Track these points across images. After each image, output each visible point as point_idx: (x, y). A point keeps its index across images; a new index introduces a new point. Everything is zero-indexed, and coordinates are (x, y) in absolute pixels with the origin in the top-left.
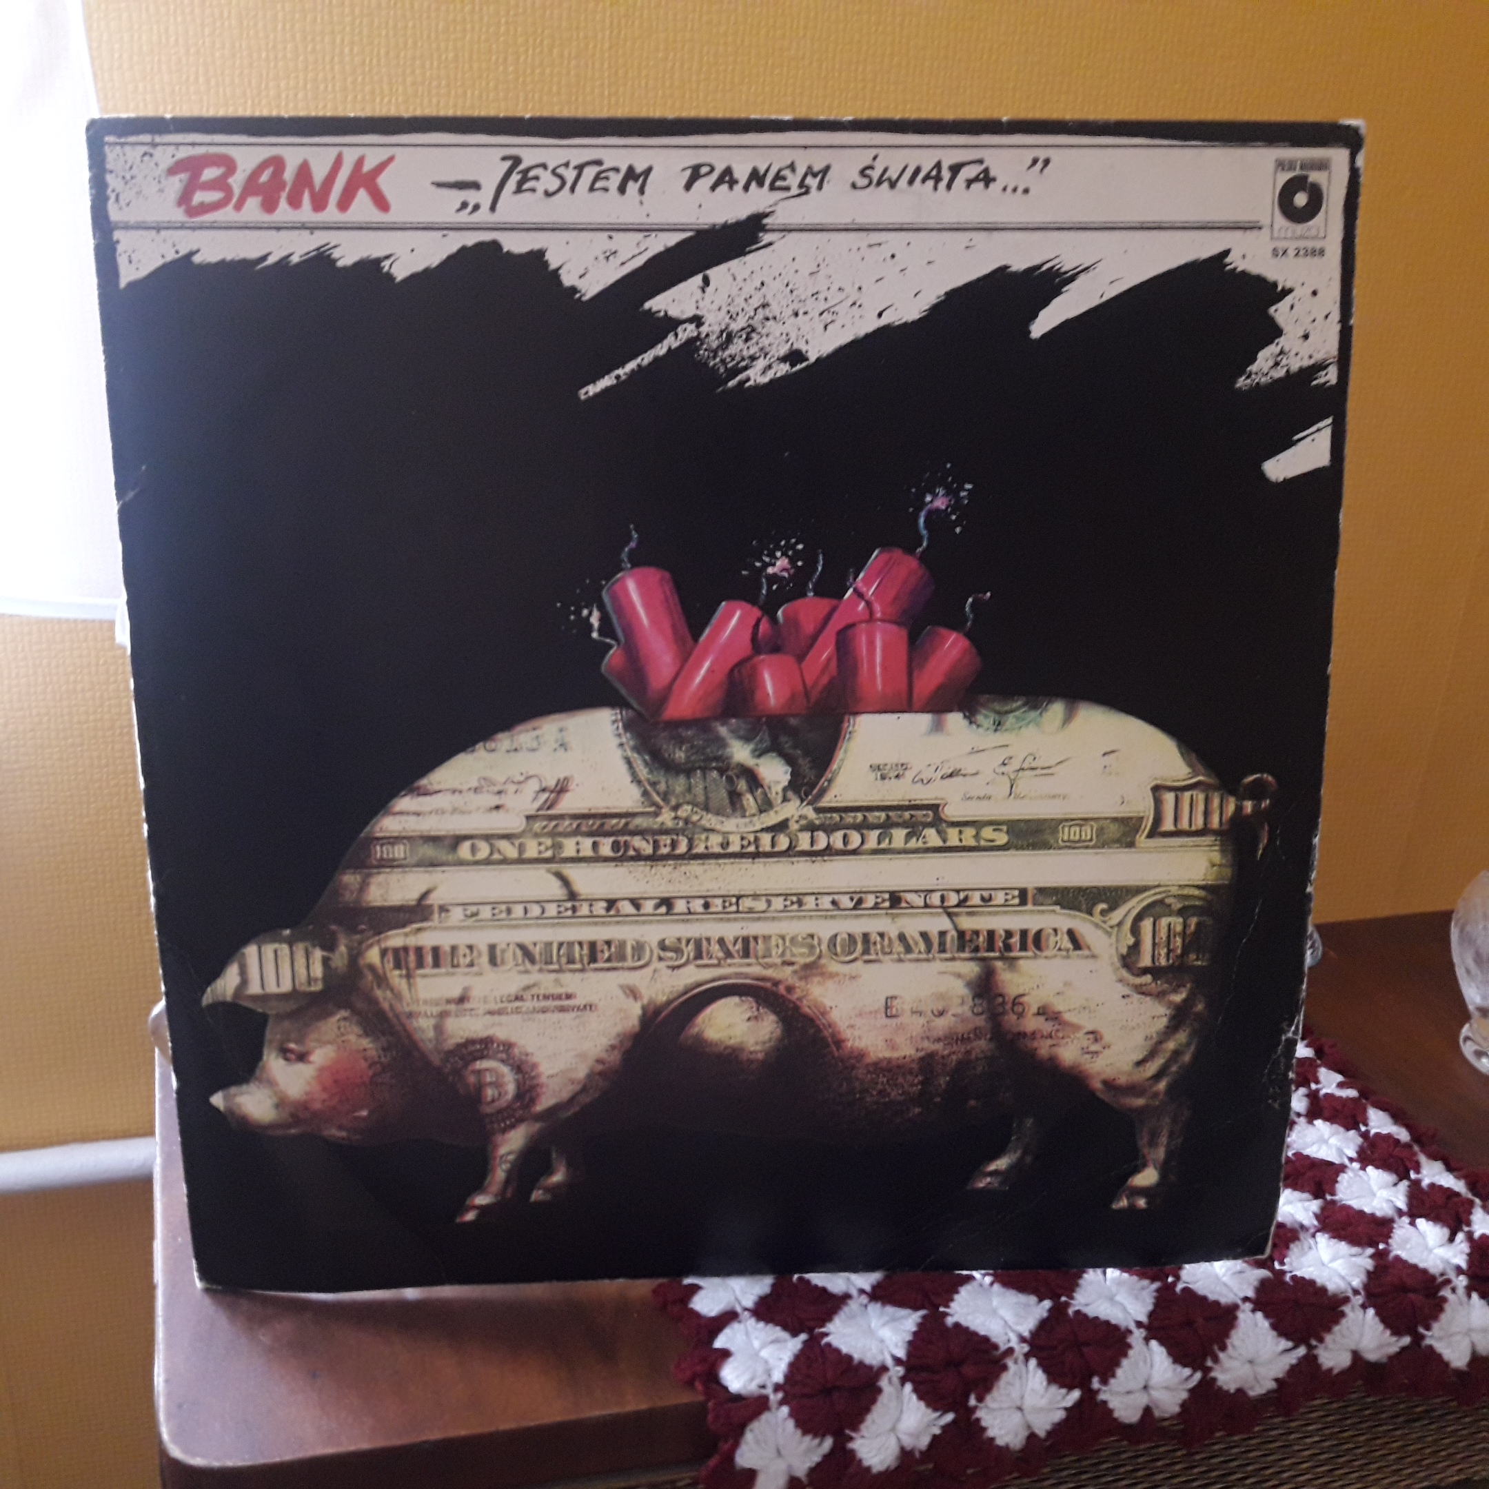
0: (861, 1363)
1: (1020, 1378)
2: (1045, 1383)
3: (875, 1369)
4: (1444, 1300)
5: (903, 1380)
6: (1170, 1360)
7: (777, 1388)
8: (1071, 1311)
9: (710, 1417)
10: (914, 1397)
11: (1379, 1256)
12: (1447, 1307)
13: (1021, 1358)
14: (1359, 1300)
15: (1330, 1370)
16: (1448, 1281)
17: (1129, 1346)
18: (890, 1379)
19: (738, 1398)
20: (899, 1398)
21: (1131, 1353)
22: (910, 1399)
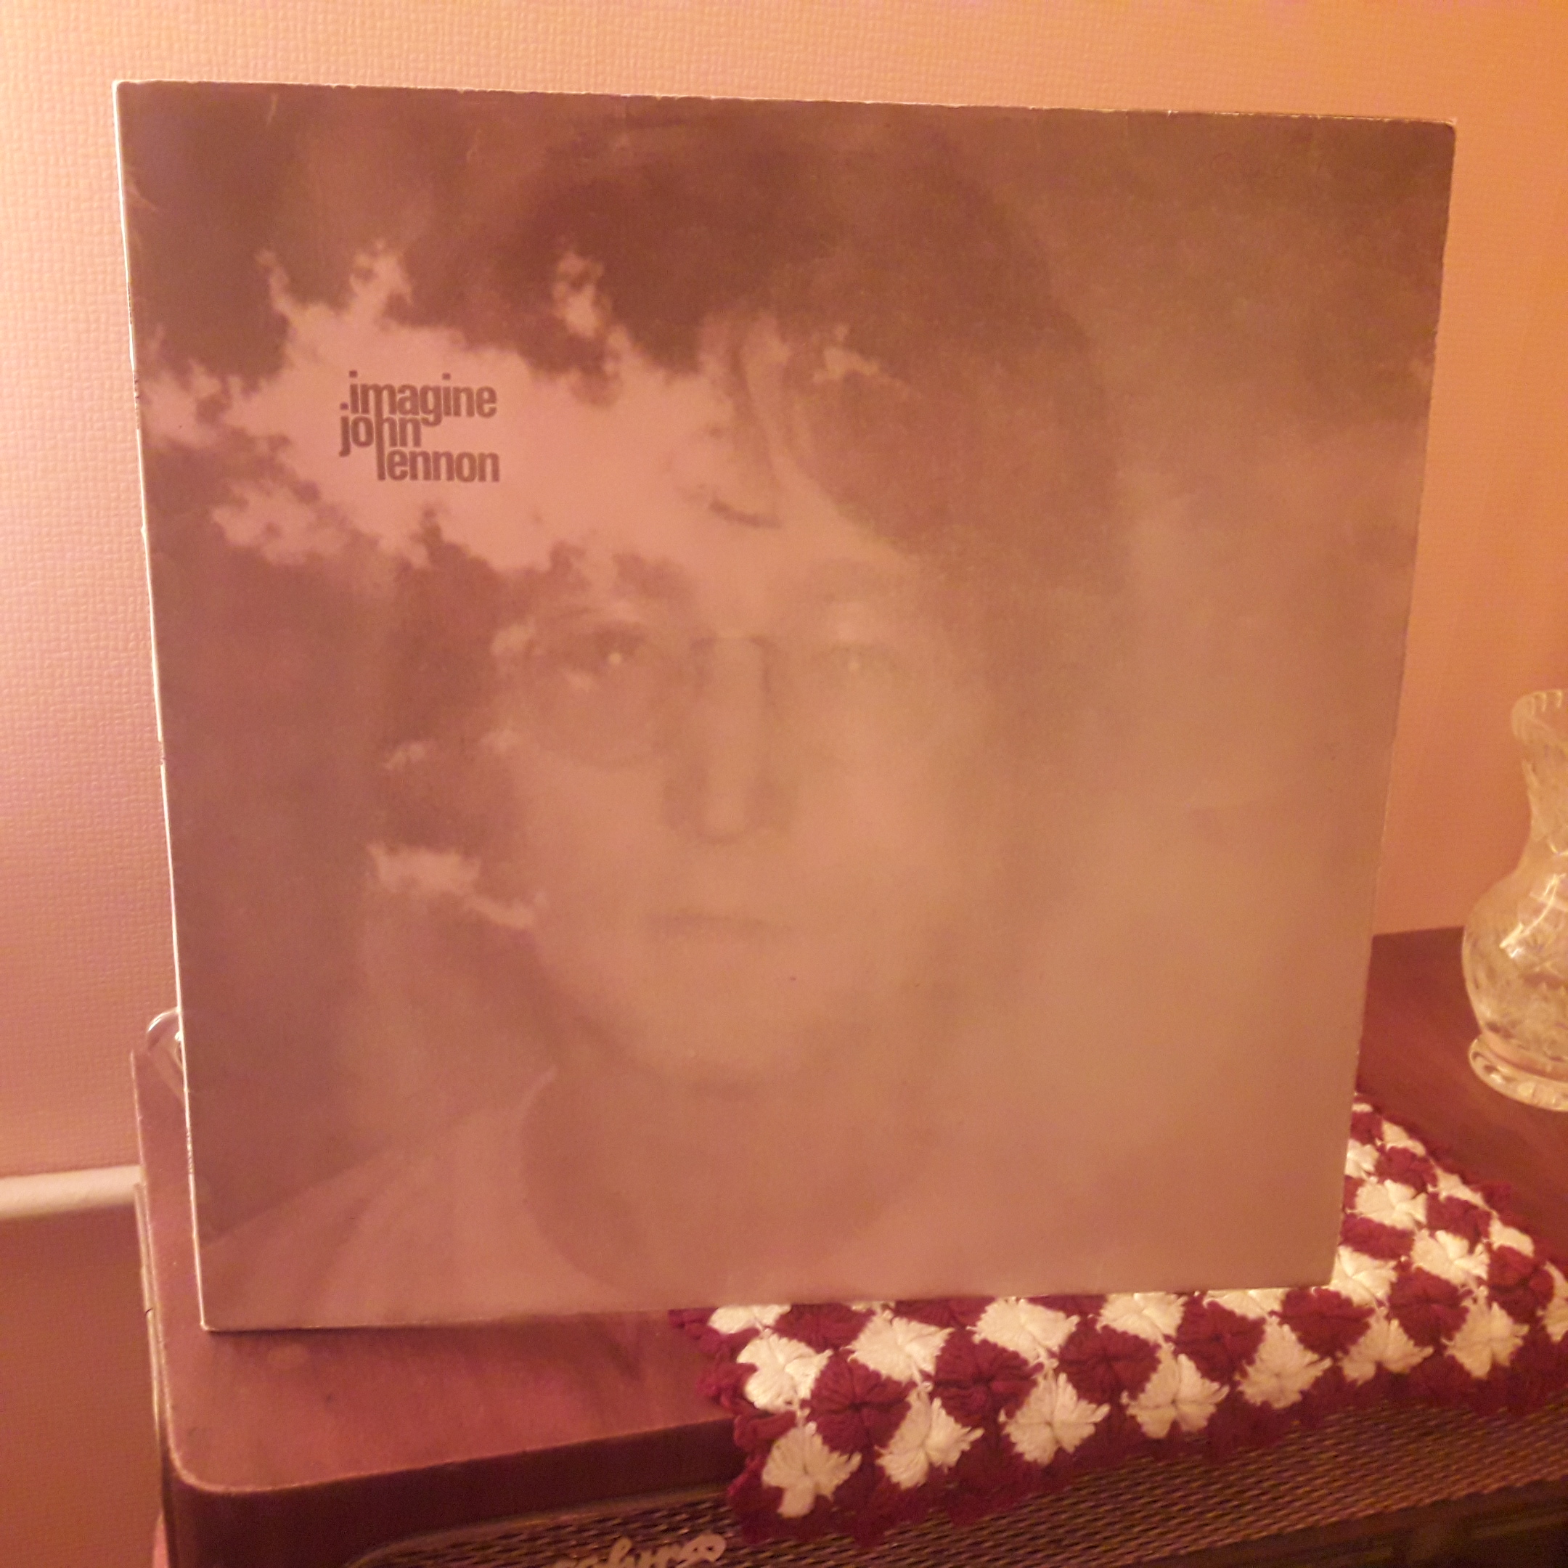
0: (889, 1380)
1: (1050, 1393)
2: (1075, 1398)
3: (903, 1385)
4: (1466, 1310)
5: (932, 1396)
6: (1199, 1375)
7: (804, 1404)
8: (1098, 1327)
9: (736, 1434)
10: (943, 1412)
11: (1403, 1268)
12: (1469, 1317)
13: (1051, 1373)
14: (1383, 1311)
15: (1355, 1381)
16: (1470, 1292)
17: (1158, 1361)
18: (919, 1395)
19: (765, 1414)
20: (928, 1414)
21: (1161, 1367)
22: (939, 1415)
